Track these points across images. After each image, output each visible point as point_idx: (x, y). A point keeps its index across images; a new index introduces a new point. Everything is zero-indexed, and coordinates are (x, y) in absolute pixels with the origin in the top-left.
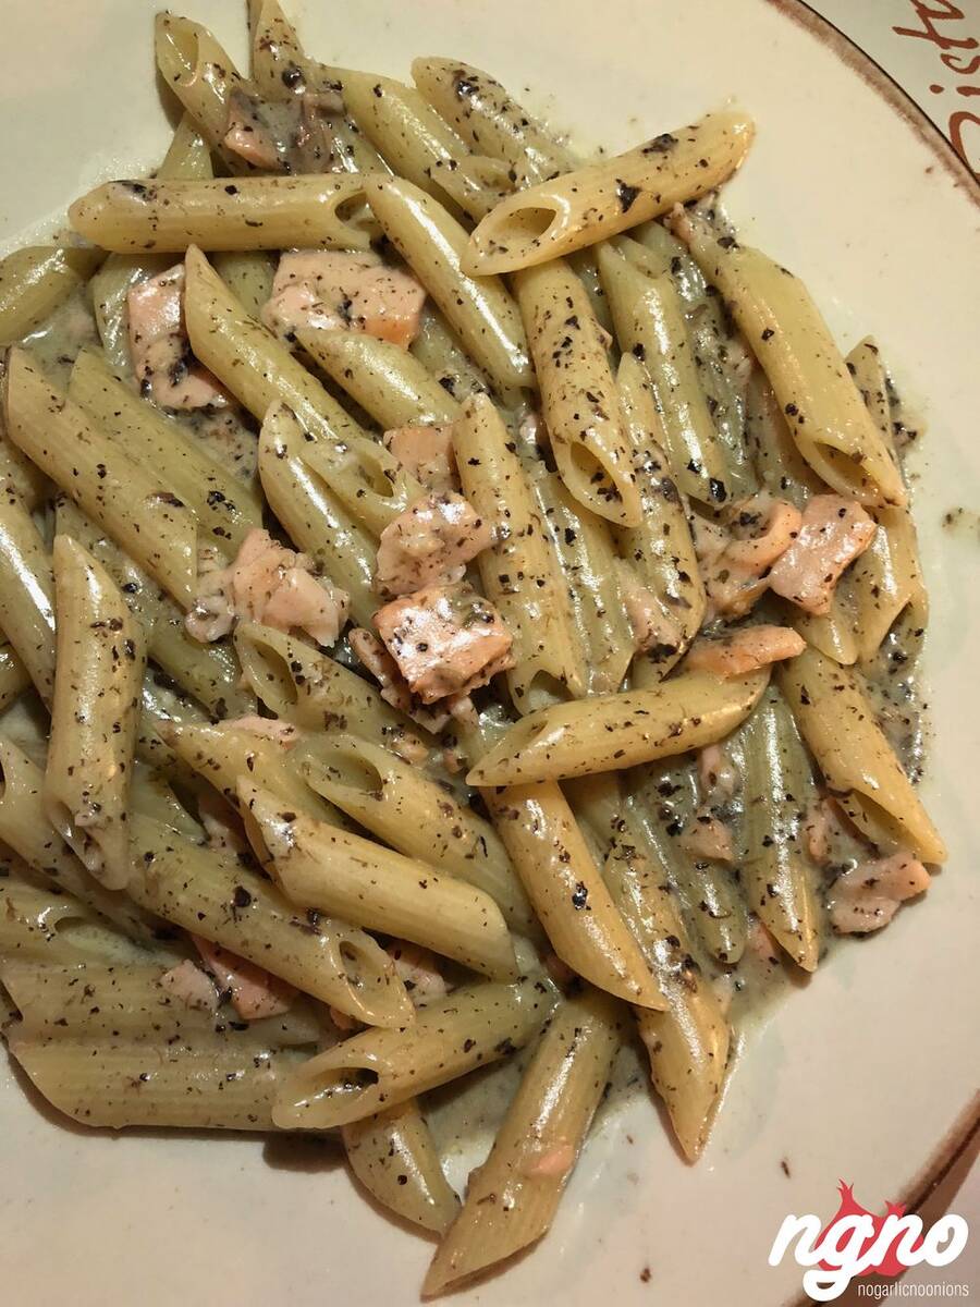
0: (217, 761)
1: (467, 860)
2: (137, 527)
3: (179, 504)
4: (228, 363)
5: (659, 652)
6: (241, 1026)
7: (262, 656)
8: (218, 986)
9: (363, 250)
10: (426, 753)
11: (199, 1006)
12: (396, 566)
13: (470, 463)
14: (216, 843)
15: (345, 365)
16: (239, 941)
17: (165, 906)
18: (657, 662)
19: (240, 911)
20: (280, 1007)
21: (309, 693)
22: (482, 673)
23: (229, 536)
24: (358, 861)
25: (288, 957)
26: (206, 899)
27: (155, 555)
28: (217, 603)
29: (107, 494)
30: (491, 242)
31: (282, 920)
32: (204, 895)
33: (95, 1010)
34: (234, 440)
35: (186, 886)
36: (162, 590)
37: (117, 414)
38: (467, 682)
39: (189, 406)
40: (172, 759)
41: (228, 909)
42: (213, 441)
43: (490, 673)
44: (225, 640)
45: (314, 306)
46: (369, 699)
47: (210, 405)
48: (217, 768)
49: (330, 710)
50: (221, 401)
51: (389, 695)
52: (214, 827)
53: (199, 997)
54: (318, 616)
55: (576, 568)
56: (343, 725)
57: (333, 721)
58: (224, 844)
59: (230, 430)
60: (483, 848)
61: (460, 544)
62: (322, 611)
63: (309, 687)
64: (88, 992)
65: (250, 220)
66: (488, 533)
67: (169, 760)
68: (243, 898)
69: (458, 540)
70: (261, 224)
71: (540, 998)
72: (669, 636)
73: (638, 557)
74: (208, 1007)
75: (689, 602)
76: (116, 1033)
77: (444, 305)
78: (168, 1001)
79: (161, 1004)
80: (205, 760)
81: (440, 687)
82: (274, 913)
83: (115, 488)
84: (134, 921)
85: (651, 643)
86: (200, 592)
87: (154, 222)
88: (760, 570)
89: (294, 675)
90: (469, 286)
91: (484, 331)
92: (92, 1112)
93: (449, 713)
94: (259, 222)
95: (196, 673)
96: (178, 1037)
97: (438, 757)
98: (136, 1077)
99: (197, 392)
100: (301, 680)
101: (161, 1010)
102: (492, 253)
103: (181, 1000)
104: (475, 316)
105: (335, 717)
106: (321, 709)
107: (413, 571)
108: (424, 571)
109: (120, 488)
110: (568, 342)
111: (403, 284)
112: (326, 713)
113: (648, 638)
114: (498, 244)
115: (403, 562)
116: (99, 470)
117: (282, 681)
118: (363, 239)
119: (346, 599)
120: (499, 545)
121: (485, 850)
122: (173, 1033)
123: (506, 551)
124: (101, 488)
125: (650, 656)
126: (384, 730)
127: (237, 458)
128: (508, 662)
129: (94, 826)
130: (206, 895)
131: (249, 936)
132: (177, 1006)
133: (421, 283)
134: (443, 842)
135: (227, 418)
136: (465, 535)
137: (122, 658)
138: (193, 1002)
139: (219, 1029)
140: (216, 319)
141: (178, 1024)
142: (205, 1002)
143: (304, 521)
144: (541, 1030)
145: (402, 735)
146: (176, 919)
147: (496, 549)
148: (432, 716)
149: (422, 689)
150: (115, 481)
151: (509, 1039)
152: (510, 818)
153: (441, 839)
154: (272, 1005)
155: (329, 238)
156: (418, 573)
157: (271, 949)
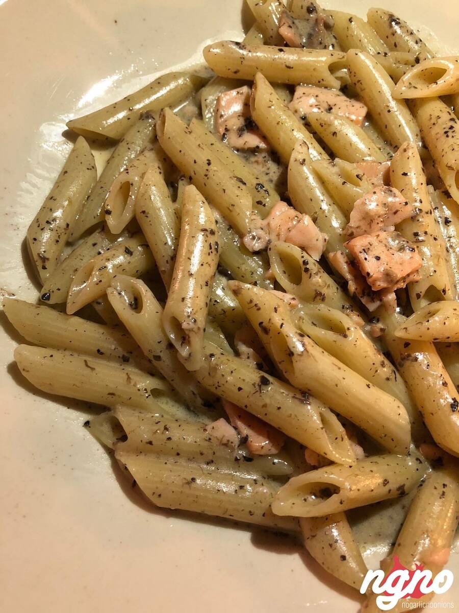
0: (260, 305)
1: (387, 382)
2: (224, 190)
3: (245, 184)
4: (274, 123)
6: (248, 459)
7: (281, 260)
8: (239, 433)
9: (337, 89)
10: (363, 323)
11: (227, 444)
12: (360, 220)
13: (403, 174)
14: (244, 357)
15: (333, 130)
16: (261, 404)
17: (218, 382)
19: (263, 387)
20: (274, 451)
21: (309, 277)
22: (404, 279)
23: (264, 205)
24: (336, 366)
25: (291, 414)
26: (244, 380)
27: (232, 205)
28: (261, 232)
29: (210, 174)
30: (410, 84)
31: (288, 395)
32: (242, 378)
33: (169, 439)
34: (266, 166)
35: (232, 372)
36: (230, 226)
37: (212, 144)
38: (398, 282)
39: (246, 147)
40: (224, 311)
41: (256, 385)
42: (255, 165)
43: (407, 281)
44: (263, 254)
45: (316, 106)
46: (337, 288)
47: (258, 147)
48: (259, 309)
49: (318, 289)
50: (262, 145)
51: (352, 287)
52: (243, 348)
53: (228, 439)
54: (315, 242)
55: (450, 237)
56: (323, 299)
57: (319, 297)
58: (248, 358)
59: (265, 161)
60: (394, 377)
61: (395, 213)
62: (317, 240)
63: (311, 274)
64: (166, 429)
65: (287, 65)
66: (408, 211)
68: (265, 382)
69: (394, 211)
70: (292, 68)
71: (419, 466)
74: (233, 445)
76: (178, 454)
77: (379, 114)
78: (210, 439)
79: (206, 440)
80: (253, 304)
81: (384, 281)
82: (282, 391)
83: (215, 171)
84: (194, 394)
86: (252, 226)
87: (242, 60)
89: (303, 267)
90: (394, 105)
91: (400, 126)
92: (162, 496)
93: (381, 301)
94: (291, 66)
96: (212, 461)
97: (368, 328)
98: (189, 478)
99: (252, 140)
100: (307, 270)
101: (207, 443)
102: (410, 88)
103: (218, 439)
104: (395, 119)
105: (321, 294)
106: (314, 288)
107: (368, 224)
108: (374, 225)
109: (217, 171)
110: (452, 127)
111: (358, 105)
112: (316, 290)
114: (413, 85)
115: (364, 218)
116: (207, 162)
117: (290, 275)
118: (338, 84)
119: (327, 238)
120: (415, 217)
121: (396, 378)
122: (211, 458)
123: (418, 220)
124: (207, 170)
126: (343, 307)
127: (267, 174)
128: (416, 277)
129: (191, 330)
130: (244, 378)
131: (267, 401)
132: (213, 440)
133: (366, 104)
134: (376, 368)
135: (264, 154)
136: (399, 209)
137: (213, 250)
138: (225, 441)
139: (236, 459)
140: (272, 102)
141: (214, 453)
142: (232, 443)
143: (309, 197)
144: (419, 485)
145: (352, 311)
146: (223, 391)
147: (413, 218)
148: (373, 301)
149: (375, 281)
150: (215, 168)
151: (404, 485)
152: (412, 361)
153: (375, 366)
154: (270, 448)
155: (323, 80)
156: (370, 226)
157: (281, 410)
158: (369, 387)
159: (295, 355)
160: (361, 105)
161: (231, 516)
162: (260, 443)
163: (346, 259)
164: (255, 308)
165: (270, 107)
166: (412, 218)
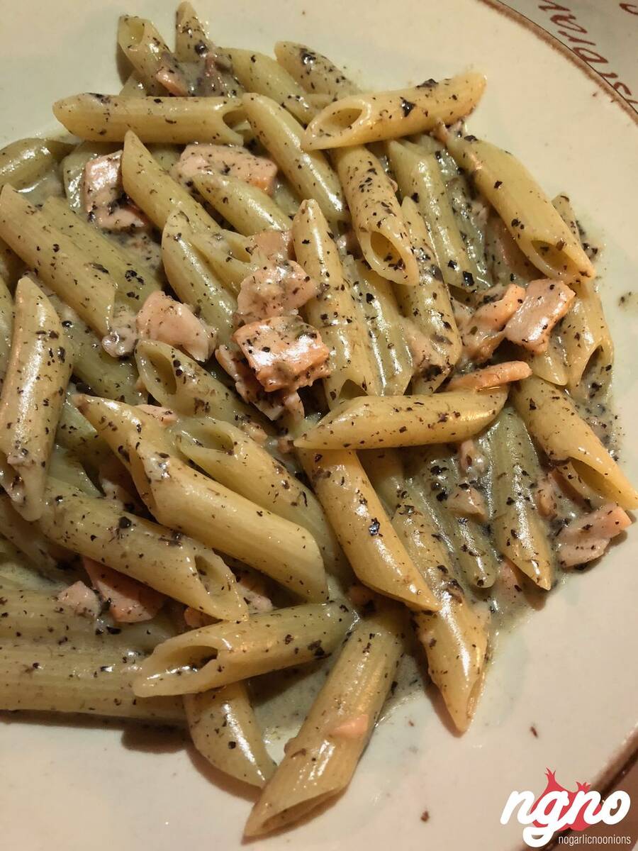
0: (115, 423)
1: (292, 507)
2: (76, 281)
3: (106, 271)
4: (147, 192)
5: (430, 372)
6: (114, 631)
7: (153, 365)
8: (100, 598)
9: (239, 145)
10: (265, 436)
11: (84, 614)
12: (250, 305)
13: (303, 243)
14: (110, 497)
15: (224, 195)
16: (119, 553)
17: (67, 533)
18: (429, 380)
19: (122, 531)
20: (147, 616)
21: (184, 383)
22: (307, 374)
23: (137, 297)
24: (213, 491)
25: (156, 562)
26: (98, 525)
27: (86, 299)
28: (126, 332)
29: (58, 263)
30: (321, 130)
31: (153, 537)
32: (96, 523)
33: (5, 615)
34: (146, 248)
35: (84, 517)
36: (89, 327)
37: (70, 226)
38: (297, 378)
39: (119, 227)
41: (114, 530)
42: (133, 250)
43: (314, 375)
44: (128, 358)
45: (205, 167)
46: (227, 394)
47: (133, 225)
48: (115, 429)
49: (200, 397)
50: (139, 223)
51: (241, 388)
52: (109, 486)
53: (85, 607)
54: (194, 337)
55: (373, 318)
56: (207, 410)
57: (200, 407)
58: (115, 498)
59: (145, 243)
60: (304, 501)
61: (295, 292)
62: (197, 334)
63: (185, 378)
64: (1, 602)
65: (168, 119)
66: (312, 288)
67: (82, 441)
68: (124, 524)
69: (293, 289)
70: (175, 122)
71: (344, 616)
72: (438, 361)
73: (416, 313)
74: (92, 613)
75: (451, 341)
76: (19, 635)
77: (290, 171)
78: (61, 610)
79: (57, 612)
80: (107, 423)
81: (277, 378)
82: (147, 533)
83: (64, 258)
84: (43, 554)
85: (425, 365)
86: (114, 325)
87: (107, 116)
88: (498, 324)
89: (175, 369)
90: (307, 159)
91: (314, 184)
93: (283, 405)
94: (174, 121)
95: (106, 379)
96: (66, 639)
97: (274, 443)
98: (30, 664)
99: (126, 218)
100: (179, 373)
101: (56, 616)
102: (321, 136)
103: (72, 609)
104: (309, 175)
105: (202, 403)
106: (192, 395)
107: (262, 309)
108: (270, 309)
109: (67, 258)
110: (369, 179)
111: (263, 162)
112: (195, 399)
113: (422, 361)
114: (326, 132)
115: (255, 302)
116: (54, 247)
117: (166, 384)
118: (240, 139)
119: (215, 332)
120: (322, 294)
121: (306, 502)
122: (63, 634)
123: (326, 299)
124: (54, 258)
125: (424, 377)
126: (237, 418)
127: (148, 259)
128: (324, 371)
129: (21, 465)
130: (98, 523)
131: (128, 548)
132: (67, 611)
133: (275, 162)
134: (276, 491)
135: (143, 235)
136: (298, 286)
137: (55, 357)
138: (81, 611)
139: (98, 633)
140: (142, 166)
141: (68, 628)
142: (90, 611)
143: (189, 282)
144: (343, 641)
145: (249, 422)
146: (74, 544)
147: (320, 297)
148: (271, 405)
149: (265, 378)
150: (65, 255)
151: (320, 641)
152: (325, 477)
153: (275, 489)
154: (140, 612)
155: (218, 135)
156: (265, 311)
157: (143, 558)
158: (261, 515)
159: (153, 482)
160: (269, 162)
161: (91, 709)
162: (126, 606)
163: (232, 357)
164: (111, 428)
165: (140, 172)
166: (317, 296)
